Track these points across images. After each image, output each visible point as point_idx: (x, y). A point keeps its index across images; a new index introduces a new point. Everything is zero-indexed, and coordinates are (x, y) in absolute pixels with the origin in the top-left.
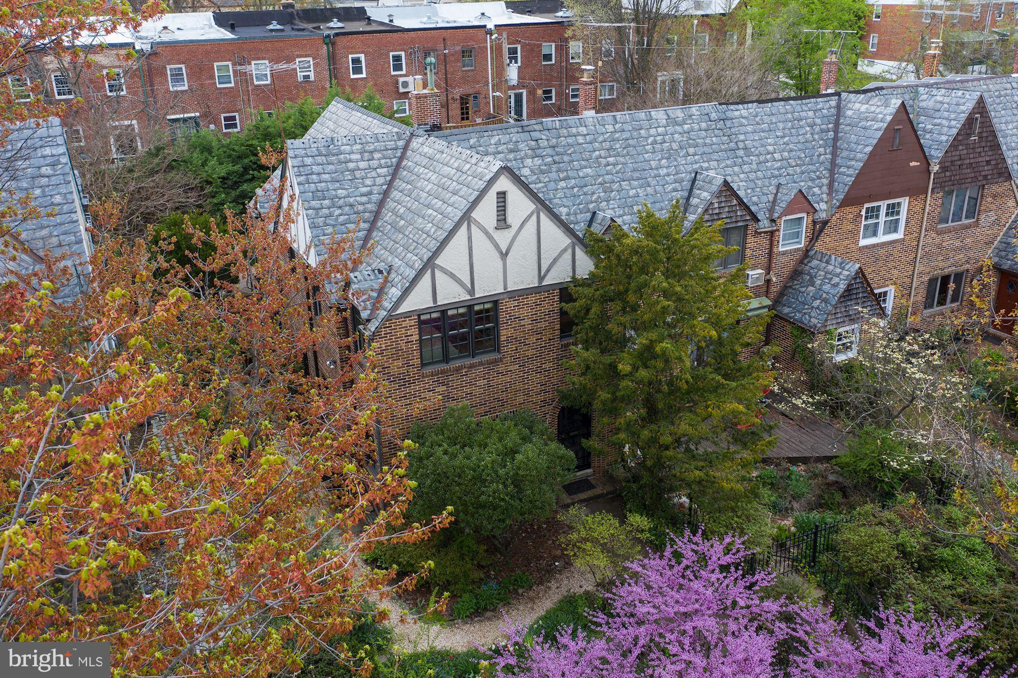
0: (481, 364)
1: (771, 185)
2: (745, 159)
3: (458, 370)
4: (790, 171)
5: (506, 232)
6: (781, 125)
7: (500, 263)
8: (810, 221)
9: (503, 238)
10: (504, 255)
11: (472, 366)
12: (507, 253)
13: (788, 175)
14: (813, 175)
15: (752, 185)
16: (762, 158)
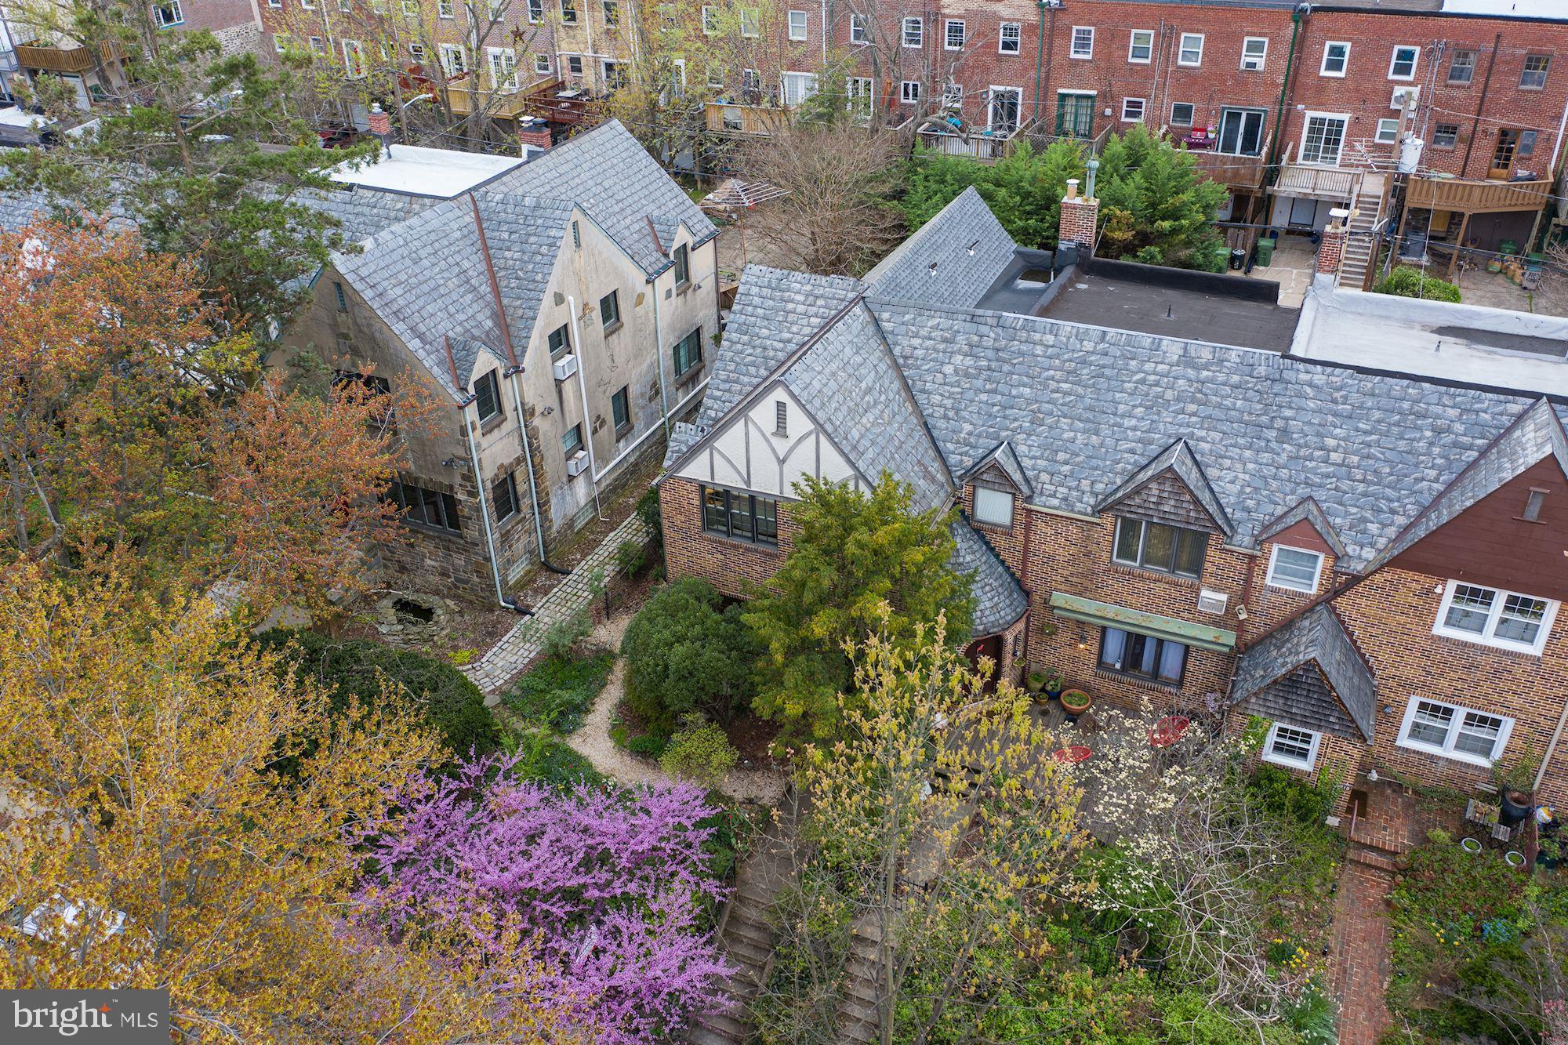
5: (783, 440)
6: (1377, 415)
7: (776, 468)
8: (1329, 566)
9: (782, 446)
12: (784, 461)
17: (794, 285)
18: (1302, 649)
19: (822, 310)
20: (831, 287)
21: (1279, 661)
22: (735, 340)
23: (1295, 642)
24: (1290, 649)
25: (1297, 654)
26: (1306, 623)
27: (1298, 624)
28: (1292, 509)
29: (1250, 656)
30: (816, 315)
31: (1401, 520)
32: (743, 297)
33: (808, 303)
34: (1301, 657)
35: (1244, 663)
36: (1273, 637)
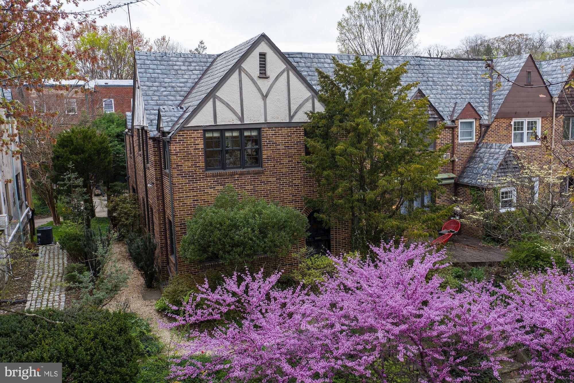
0: (248, 173)
1: (451, 102)
2: (433, 87)
3: (232, 175)
4: (463, 96)
5: (265, 81)
6: (456, 72)
7: (262, 102)
8: (477, 125)
9: (264, 85)
10: (265, 97)
11: (242, 174)
12: (266, 96)
13: (462, 98)
14: (478, 100)
15: (438, 101)
16: (444, 88)
17: (172, 58)
18: (498, 150)
19: (197, 68)
20: (196, 57)
21: (491, 161)
22: (150, 85)
23: (488, 154)
24: (490, 156)
25: (497, 153)
26: (483, 150)
27: (478, 154)
28: (454, 108)
29: (465, 178)
30: (196, 70)
31: (486, 104)
32: (142, 66)
33: (186, 65)
34: (504, 150)
35: (466, 180)
36: (468, 167)
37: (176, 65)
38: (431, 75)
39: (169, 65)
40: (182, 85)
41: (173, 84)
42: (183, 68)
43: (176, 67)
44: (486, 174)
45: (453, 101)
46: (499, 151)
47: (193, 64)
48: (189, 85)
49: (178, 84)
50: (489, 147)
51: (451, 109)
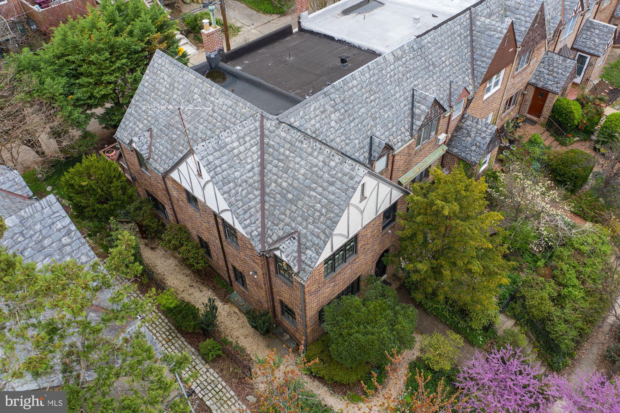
0: (349, 263)
1: (447, 84)
2: (434, 71)
4: (454, 70)
5: (364, 201)
7: (360, 217)
8: (466, 100)
9: (363, 205)
10: (362, 212)
12: (364, 210)
13: (454, 73)
14: (464, 69)
16: (441, 67)
17: (227, 140)
18: (484, 129)
19: (252, 142)
20: (244, 127)
21: (478, 139)
22: (228, 190)
23: (475, 130)
24: (477, 133)
25: (485, 132)
26: (469, 122)
27: (464, 125)
28: (450, 89)
29: (454, 147)
30: (252, 146)
32: (209, 166)
33: (242, 143)
34: (490, 131)
35: (455, 150)
36: (456, 136)
37: (234, 149)
38: (430, 57)
39: (229, 152)
40: (251, 174)
41: (244, 177)
42: (242, 149)
43: (236, 152)
44: (475, 151)
45: (448, 81)
46: (486, 131)
47: (247, 139)
48: (257, 170)
49: (248, 175)
50: (475, 121)
51: (448, 91)
